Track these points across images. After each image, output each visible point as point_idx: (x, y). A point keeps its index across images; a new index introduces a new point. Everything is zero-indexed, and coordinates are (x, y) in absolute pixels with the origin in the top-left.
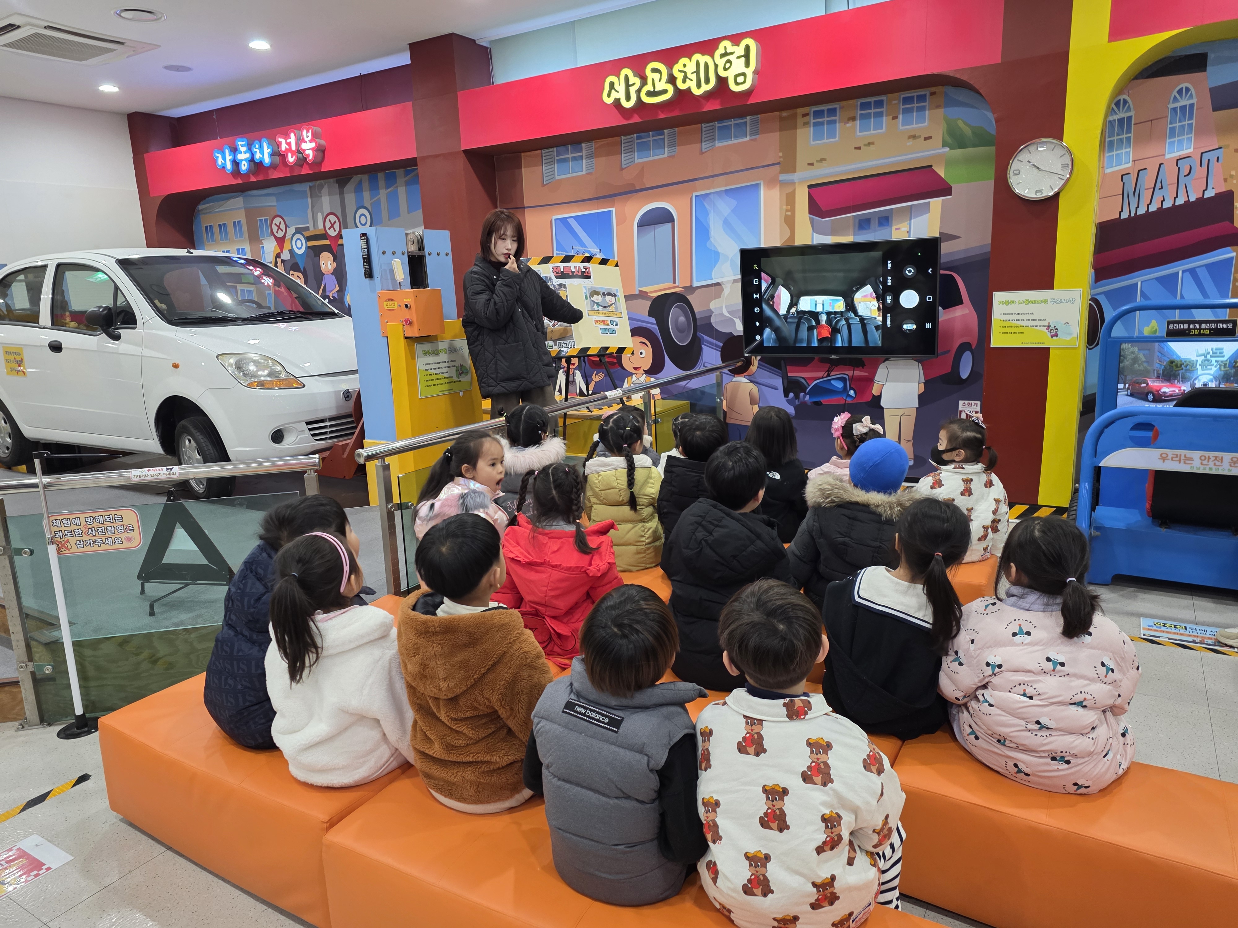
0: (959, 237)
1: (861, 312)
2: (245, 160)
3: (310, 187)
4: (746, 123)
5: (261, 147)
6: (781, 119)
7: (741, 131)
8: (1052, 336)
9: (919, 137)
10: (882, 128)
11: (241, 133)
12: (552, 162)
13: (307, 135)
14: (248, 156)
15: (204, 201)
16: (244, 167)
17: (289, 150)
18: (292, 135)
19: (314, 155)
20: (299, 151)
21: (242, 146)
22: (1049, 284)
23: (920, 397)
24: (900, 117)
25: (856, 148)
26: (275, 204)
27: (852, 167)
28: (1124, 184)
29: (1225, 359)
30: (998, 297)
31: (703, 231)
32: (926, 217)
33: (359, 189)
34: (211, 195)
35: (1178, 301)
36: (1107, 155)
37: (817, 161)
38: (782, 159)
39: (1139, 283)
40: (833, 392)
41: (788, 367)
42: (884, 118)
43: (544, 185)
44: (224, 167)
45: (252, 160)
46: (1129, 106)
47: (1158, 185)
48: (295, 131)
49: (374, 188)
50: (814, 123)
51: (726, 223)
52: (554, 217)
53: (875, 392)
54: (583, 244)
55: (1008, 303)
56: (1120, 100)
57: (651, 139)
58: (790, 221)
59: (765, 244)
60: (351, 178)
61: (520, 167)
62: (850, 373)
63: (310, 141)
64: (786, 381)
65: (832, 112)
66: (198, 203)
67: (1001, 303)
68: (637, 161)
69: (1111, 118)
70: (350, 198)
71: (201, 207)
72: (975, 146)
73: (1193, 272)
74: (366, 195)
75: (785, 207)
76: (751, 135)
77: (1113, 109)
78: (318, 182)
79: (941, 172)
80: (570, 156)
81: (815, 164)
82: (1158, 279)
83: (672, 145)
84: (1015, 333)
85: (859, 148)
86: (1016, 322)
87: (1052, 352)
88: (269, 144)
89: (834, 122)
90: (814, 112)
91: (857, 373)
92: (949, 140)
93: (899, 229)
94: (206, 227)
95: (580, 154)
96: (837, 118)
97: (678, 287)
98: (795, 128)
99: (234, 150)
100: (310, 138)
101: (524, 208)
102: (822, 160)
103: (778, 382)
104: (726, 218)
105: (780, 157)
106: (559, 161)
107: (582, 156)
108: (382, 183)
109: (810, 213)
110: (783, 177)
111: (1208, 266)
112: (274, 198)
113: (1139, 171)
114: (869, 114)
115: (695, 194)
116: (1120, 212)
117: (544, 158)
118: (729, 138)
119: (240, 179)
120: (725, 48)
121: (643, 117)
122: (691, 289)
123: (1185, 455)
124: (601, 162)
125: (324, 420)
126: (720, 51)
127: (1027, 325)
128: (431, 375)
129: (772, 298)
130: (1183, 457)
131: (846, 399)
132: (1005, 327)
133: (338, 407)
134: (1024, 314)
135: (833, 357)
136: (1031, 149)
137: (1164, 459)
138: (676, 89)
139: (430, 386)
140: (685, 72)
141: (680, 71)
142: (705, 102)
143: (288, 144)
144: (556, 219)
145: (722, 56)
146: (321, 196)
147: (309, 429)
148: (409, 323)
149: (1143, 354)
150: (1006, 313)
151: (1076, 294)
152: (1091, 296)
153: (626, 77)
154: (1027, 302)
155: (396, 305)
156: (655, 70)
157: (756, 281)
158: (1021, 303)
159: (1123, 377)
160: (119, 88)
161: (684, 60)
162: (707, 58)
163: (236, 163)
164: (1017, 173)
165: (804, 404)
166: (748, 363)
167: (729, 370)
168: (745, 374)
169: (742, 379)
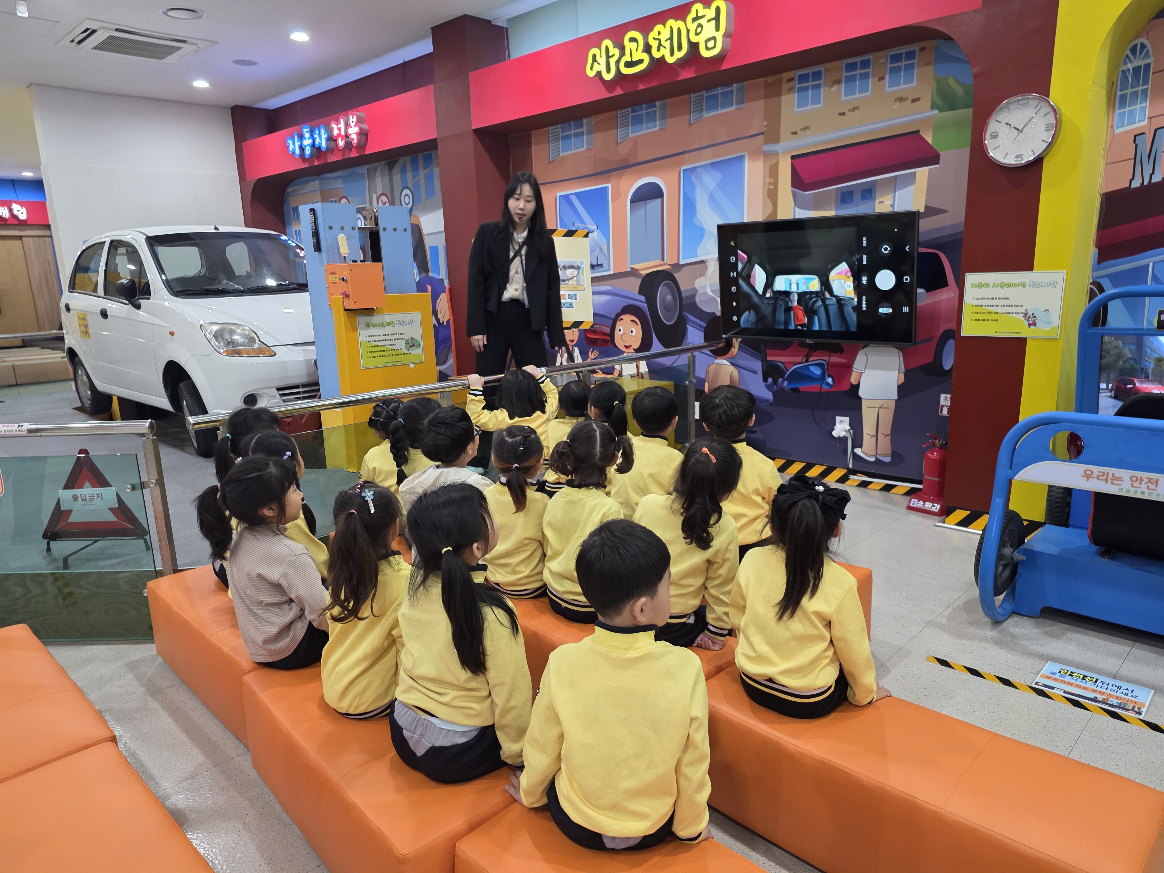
0: (946, 211)
1: (836, 292)
2: (309, 145)
3: (368, 170)
4: (732, 91)
5: (320, 134)
6: (767, 85)
7: (727, 100)
8: (1029, 325)
9: (907, 99)
10: (868, 91)
11: (303, 122)
12: (557, 140)
13: (353, 120)
14: (310, 141)
15: (292, 181)
16: (308, 152)
17: (339, 135)
19: (358, 140)
20: (347, 136)
21: (307, 132)
22: (1028, 266)
23: (900, 388)
24: (887, 77)
25: (840, 114)
26: (342, 186)
27: (836, 135)
28: (1137, 145)
30: (971, 278)
31: (690, 206)
32: (911, 189)
33: (403, 171)
34: (296, 179)
36: (1118, 111)
37: (801, 130)
38: (766, 129)
39: (1151, 265)
40: (811, 378)
41: (767, 350)
42: (870, 80)
43: (550, 163)
44: (294, 153)
45: (313, 145)
46: (1147, 51)
48: (344, 117)
49: (415, 169)
50: (799, 88)
51: (711, 196)
52: (559, 194)
53: (853, 380)
54: (582, 221)
55: (981, 285)
56: (1136, 45)
57: (644, 112)
58: (772, 195)
59: (748, 218)
60: (398, 160)
61: (530, 145)
62: (827, 358)
63: (355, 126)
64: (765, 364)
65: (817, 75)
66: (287, 186)
67: (974, 285)
68: (631, 135)
69: (1125, 68)
70: (397, 178)
71: (289, 190)
72: (966, 107)
74: (409, 175)
75: (768, 180)
76: (737, 104)
77: (1127, 56)
78: (373, 165)
79: (929, 139)
80: (573, 132)
81: (799, 132)
83: (663, 118)
84: (988, 320)
85: (843, 114)
86: (989, 308)
87: (1029, 344)
88: (326, 130)
89: (819, 86)
90: (799, 76)
91: (835, 359)
92: (939, 102)
93: (882, 202)
94: (293, 208)
95: (581, 130)
96: (822, 82)
97: (665, 264)
98: (780, 94)
99: (301, 137)
100: (354, 123)
103: (757, 365)
104: (711, 193)
105: (765, 126)
106: (564, 138)
107: (582, 133)
108: (421, 164)
109: (793, 185)
110: (766, 148)
112: (341, 181)
113: (1156, 130)
114: (855, 75)
115: (683, 168)
116: (1131, 180)
117: (550, 135)
118: (716, 108)
119: (307, 163)
120: (697, 11)
121: (622, 89)
122: (678, 267)
123: (1113, 474)
124: (599, 137)
125: (297, 387)
126: (692, 15)
127: (1002, 312)
128: (376, 346)
129: (749, 276)
130: (1110, 476)
131: (824, 386)
132: (978, 313)
133: (309, 375)
134: (999, 299)
135: (808, 341)
136: (1012, 107)
137: (1088, 476)
138: (651, 57)
139: (374, 357)
140: (659, 40)
141: (655, 39)
142: (679, 70)
143: (339, 129)
144: (559, 196)
145: (694, 20)
146: (375, 178)
147: (280, 395)
148: (346, 296)
149: (1130, 350)
150: (979, 297)
151: (1059, 276)
152: (1093, 279)
153: (607, 48)
154: (1002, 285)
155: (337, 278)
156: (633, 40)
157: (732, 258)
158: (996, 286)
159: (1106, 376)
160: (210, 84)
161: (659, 27)
162: (680, 24)
163: (302, 149)
164: (995, 136)
165: (782, 390)
166: (729, 345)
167: (710, 351)
168: (726, 356)
169: (723, 361)
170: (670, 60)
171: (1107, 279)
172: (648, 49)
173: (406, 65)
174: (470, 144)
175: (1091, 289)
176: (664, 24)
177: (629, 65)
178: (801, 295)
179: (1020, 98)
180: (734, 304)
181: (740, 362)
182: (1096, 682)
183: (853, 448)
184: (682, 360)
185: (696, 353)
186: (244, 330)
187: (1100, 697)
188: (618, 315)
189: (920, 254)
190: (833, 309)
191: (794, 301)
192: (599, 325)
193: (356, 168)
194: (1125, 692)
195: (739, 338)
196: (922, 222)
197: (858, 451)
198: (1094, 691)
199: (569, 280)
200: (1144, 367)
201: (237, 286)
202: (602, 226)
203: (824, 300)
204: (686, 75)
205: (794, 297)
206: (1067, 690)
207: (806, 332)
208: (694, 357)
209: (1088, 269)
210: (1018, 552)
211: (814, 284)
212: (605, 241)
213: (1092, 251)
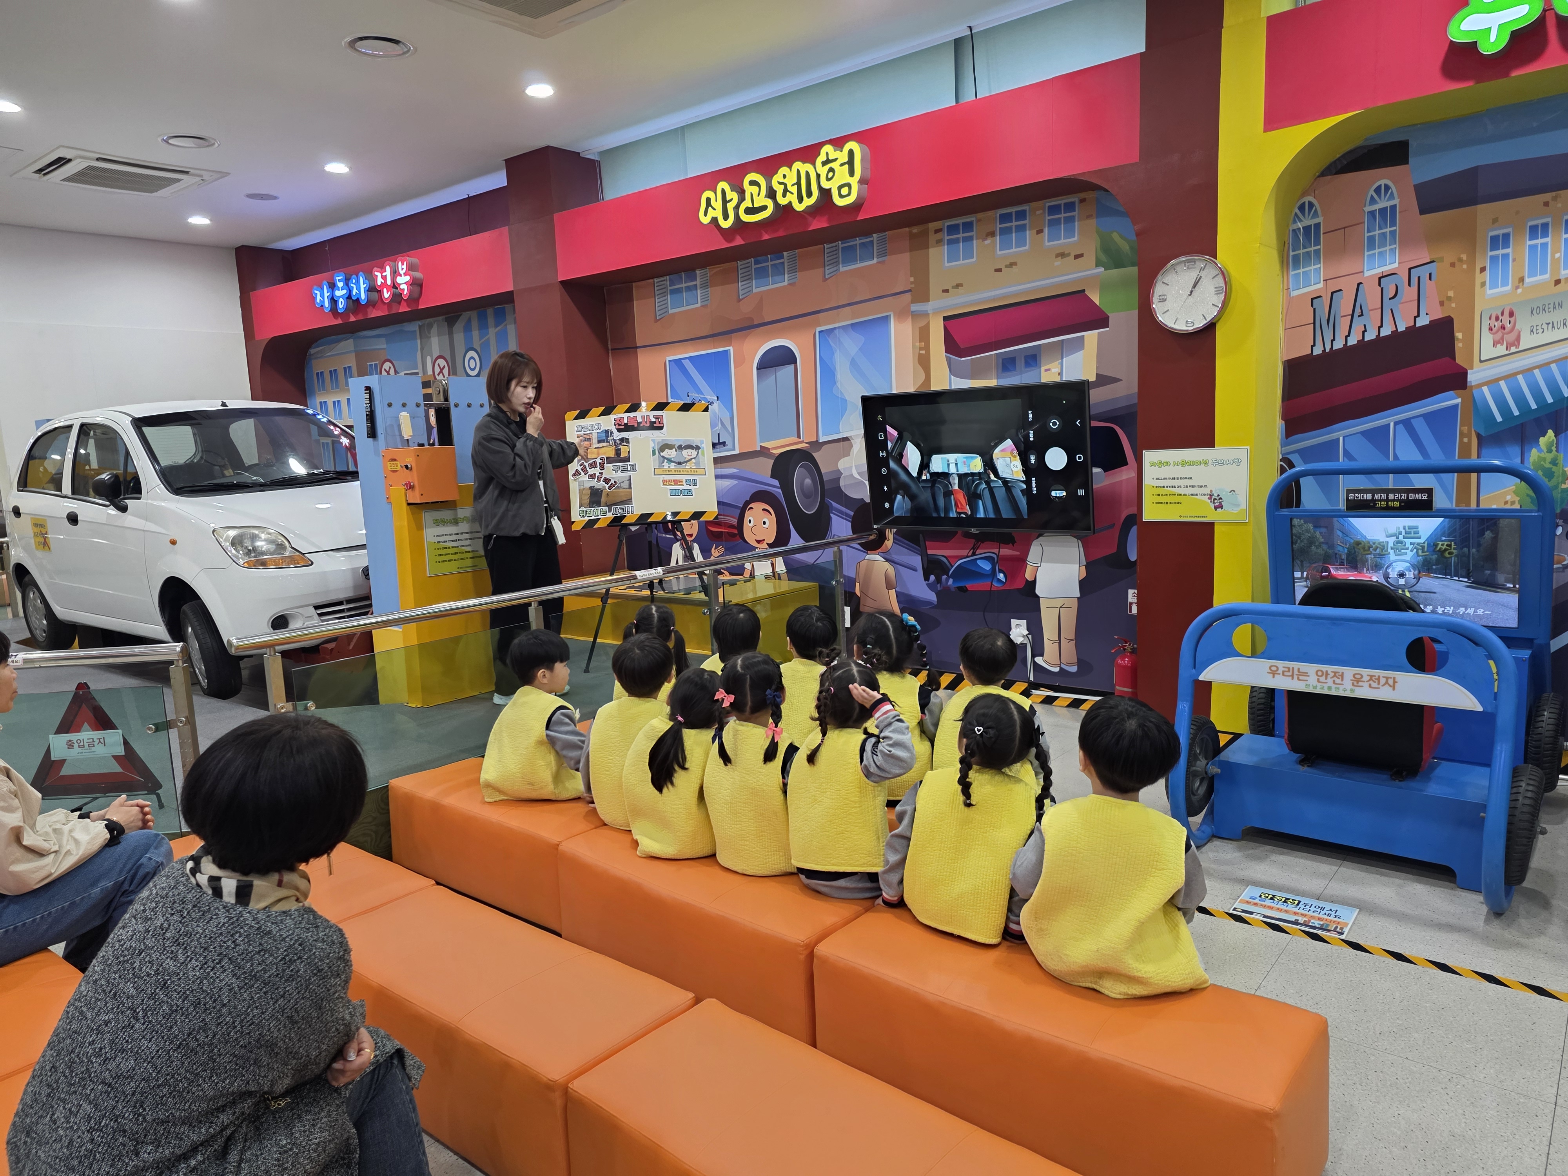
0: (1119, 380)
1: (1003, 474)
2: (343, 296)
3: (420, 327)
4: (872, 242)
5: (358, 283)
6: (912, 236)
7: (867, 251)
8: (1216, 508)
9: (1069, 255)
10: (1025, 245)
11: (336, 268)
12: (664, 294)
13: (402, 268)
14: (345, 291)
15: (316, 344)
16: (341, 304)
17: (384, 285)
18: (388, 268)
19: (410, 291)
20: (395, 286)
21: (340, 281)
22: (1209, 442)
23: (1082, 583)
24: (1046, 230)
25: (997, 270)
26: (385, 346)
27: (993, 293)
28: (1314, 309)
29: (1421, 541)
30: (1149, 456)
31: (829, 373)
32: (1079, 355)
33: (468, 329)
34: (322, 338)
35: (1391, 462)
36: (1292, 273)
37: (953, 287)
38: (913, 286)
39: (1341, 439)
40: (979, 575)
41: (927, 543)
42: (1028, 232)
43: (656, 321)
44: (322, 306)
45: (349, 297)
46: (1316, 211)
47: (1358, 310)
48: (391, 263)
49: (483, 326)
50: (948, 240)
51: (853, 363)
52: (669, 358)
53: (1029, 576)
54: (699, 391)
55: (1161, 464)
56: (1304, 203)
57: (770, 263)
58: (924, 361)
59: (897, 389)
60: (461, 314)
61: (631, 300)
62: (997, 551)
63: (405, 274)
64: (925, 559)
65: (968, 226)
66: (309, 346)
67: (1153, 464)
68: (755, 290)
69: (1294, 227)
70: (459, 337)
71: (312, 351)
72: (1133, 265)
73: (1407, 424)
74: (475, 333)
75: (918, 344)
76: (879, 256)
77: (1296, 214)
78: (428, 321)
79: (1096, 300)
80: (684, 285)
81: (951, 290)
82: (1364, 433)
83: (793, 270)
84: (1171, 503)
85: (1000, 270)
86: (1171, 489)
87: (1217, 529)
88: (366, 278)
89: (970, 239)
90: (948, 226)
91: (1006, 551)
92: (1103, 258)
93: (1049, 370)
94: (317, 374)
95: (694, 283)
96: (974, 233)
98: (928, 248)
99: (332, 286)
100: (404, 271)
101: (637, 347)
102: (958, 286)
103: (916, 560)
104: (853, 359)
105: (912, 283)
106: (673, 292)
107: (696, 285)
108: (491, 320)
109: (948, 350)
110: (915, 307)
111: (1425, 416)
112: (383, 340)
113: (1332, 293)
114: (1010, 228)
115: (818, 329)
116: (1312, 347)
117: (656, 289)
118: (854, 260)
119: (339, 319)
120: (827, 154)
121: (743, 239)
122: (817, 445)
123: (1299, 669)
124: (717, 292)
125: (340, 603)
126: (822, 157)
127: (1185, 493)
128: (446, 548)
129: (901, 455)
130: (1296, 672)
131: (995, 584)
132: (1159, 495)
133: (355, 587)
134: (1181, 478)
135: (973, 530)
136: (1178, 268)
137: (1274, 674)
138: (776, 204)
139: (443, 561)
140: (785, 185)
141: (780, 183)
142: (810, 218)
143: (384, 278)
144: (669, 361)
145: (824, 163)
146: (430, 337)
147: (318, 614)
148: (410, 487)
149: (1320, 533)
150: (1160, 477)
151: (1242, 453)
152: (1283, 455)
153: (723, 191)
154: (1183, 464)
155: (398, 465)
156: (753, 183)
157: (881, 435)
158: (1176, 464)
159: (1299, 563)
160: (211, 220)
161: (784, 170)
162: (808, 167)
163: (333, 301)
164: (1163, 300)
165: (947, 589)
166: (882, 537)
167: (859, 544)
168: (879, 550)
169: (876, 557)
170: (799, 207)
171: (1297, 455)
172: (771, 194)
173: (470, 200)
174: (557, 299)
175: (1281, 465)
176: (790, 167)
177: (749, 211)
178: (961, 477)
179: (1184, 259)
180: (886, 488)
181: (895, 557)
182: (1298, 904)
183: (1033, 656)
184: (825, 556)
185: (843, 548)
186: (270, 534)
187: (1301, 920)
188: (747, 503)
189: (1094, 430)
190: (1001, 494)
191: (955, 484)
192: (724, 515)
193: (404, 324)
194: (1327, 912)
195: (894, 528)
196: (1092, 392)
197: (1038, 660)
198: (1295, 913)
199: (686, 462)
200: (1337, 552)
201: (255, 478)
202: (724, 396)
203: (988, 483)
204: (818, 224)
205: (954, 479)
206: (1266, 914)
207: (972, 520)
208: (841, 551)
209: (1277, 444)
210: (1213, 764)
211: (976, 464)
212: (728, 415)
213: (1278, 424)
